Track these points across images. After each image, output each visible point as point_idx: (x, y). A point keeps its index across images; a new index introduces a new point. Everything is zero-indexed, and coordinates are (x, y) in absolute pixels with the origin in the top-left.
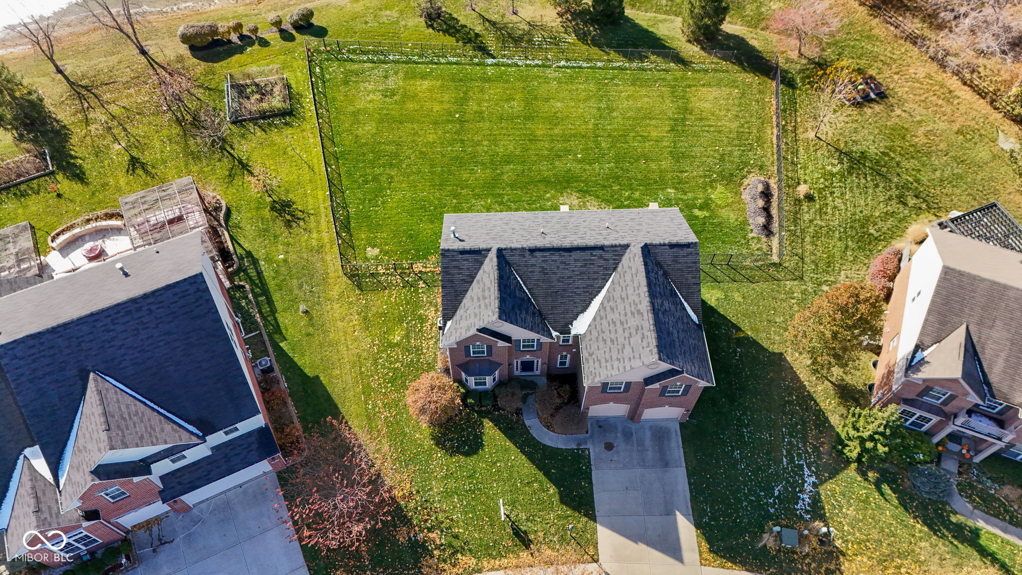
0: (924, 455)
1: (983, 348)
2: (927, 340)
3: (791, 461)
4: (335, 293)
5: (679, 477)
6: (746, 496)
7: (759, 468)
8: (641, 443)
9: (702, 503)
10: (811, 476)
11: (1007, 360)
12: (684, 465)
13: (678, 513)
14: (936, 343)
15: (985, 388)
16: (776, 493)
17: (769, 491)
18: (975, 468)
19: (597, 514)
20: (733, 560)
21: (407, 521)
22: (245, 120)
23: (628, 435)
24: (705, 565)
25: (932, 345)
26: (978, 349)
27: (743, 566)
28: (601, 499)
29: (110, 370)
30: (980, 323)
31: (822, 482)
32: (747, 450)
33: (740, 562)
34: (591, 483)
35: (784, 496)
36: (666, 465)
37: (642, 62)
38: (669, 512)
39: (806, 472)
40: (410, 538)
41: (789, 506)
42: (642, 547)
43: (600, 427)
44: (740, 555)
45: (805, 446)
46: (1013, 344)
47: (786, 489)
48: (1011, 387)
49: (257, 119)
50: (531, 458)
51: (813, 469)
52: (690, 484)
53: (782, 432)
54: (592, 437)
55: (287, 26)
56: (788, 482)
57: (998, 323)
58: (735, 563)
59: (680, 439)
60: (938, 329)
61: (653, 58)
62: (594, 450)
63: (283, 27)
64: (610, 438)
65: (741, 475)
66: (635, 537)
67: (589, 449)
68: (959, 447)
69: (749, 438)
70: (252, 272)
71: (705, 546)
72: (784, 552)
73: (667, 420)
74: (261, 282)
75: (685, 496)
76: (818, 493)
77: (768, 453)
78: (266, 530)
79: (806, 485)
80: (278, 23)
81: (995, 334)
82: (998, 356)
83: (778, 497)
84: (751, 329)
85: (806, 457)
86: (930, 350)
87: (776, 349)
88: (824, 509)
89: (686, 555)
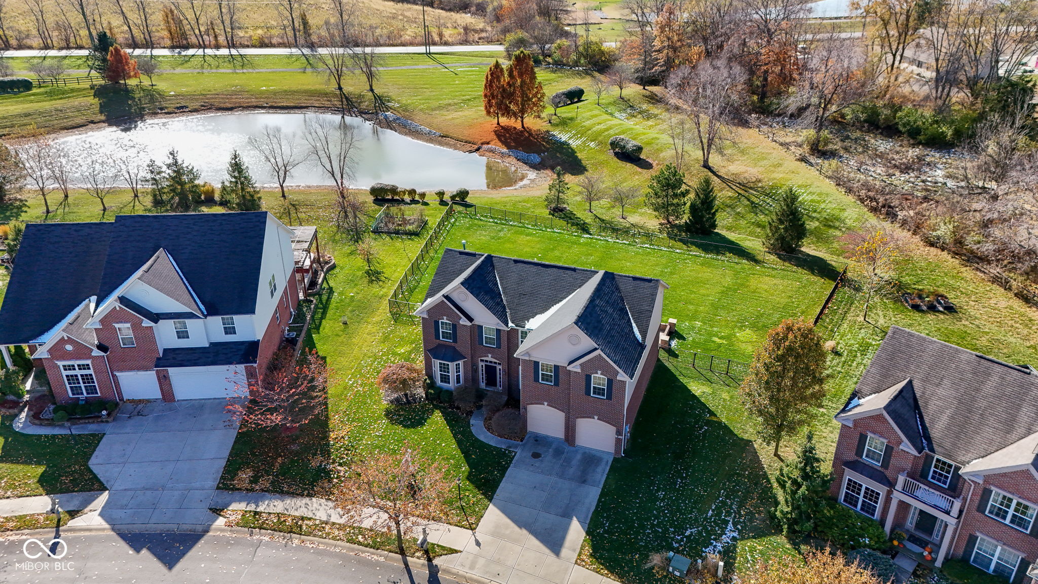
0: (871, 539)
1: (926, 403)
2: (865, 389)
3: (719, 514)
4: (376, 319)
5: (592, 495)
6: (653, 526)
7: (679, 510)
8: (568, 461)
9: (603, 517)
10: (734, 531)
11: (952, 417)
12: (601, 486)
13: (575, 518)
14: (875, 393)
15: (924, 441)
16: (688, 533)
17: (680, 529)
18: (936, 573)
19: (495, 496)
20: (611, 570)
21: (326, 453)
22: (382, 232)
23: (558, 452)
24: (579, 565)
25: (871, 394)
26: (921, 403)
27: (619, 578)
28: (505, 488)
29: (173, 252)
30: (925, 380)
31: (743, 539)
32: (673, 494)
33: (617, 573)
34: (503, 475)
35: (694, 538)
36: (583, 481)
37: (718, 255)
38: (567, 515)
39: (730, 526)
40: (321, 465)
41: (696, 547)
42: (524, 532)
43: (536, 441)
44: (622, 568)
45: (740, 507)
46: (960, 402)
47: (700, 533)
48: (954, 444)
49: (392, 233)
50: (460, 443)
51: (739, 527)
52: (599, 501)
53: (720, 493)
54: (524, 445)
55: (446, 198)
56: (705, 527)
57: (945, 381)
58: (612, 573)
59: (608, 468)
60: (880, 380)
61: (728, 255)
62: (520, 454)
63: (444, 199)
64: (539, 450)
65: (656, 510)
66: (520, 524)
67: (516, 453)
68: (921, 550)
69: (680, 486)
70: (324, 298)
71: (588, 550)
72: (670, 579)
73: (604, 452)
74: (326, 303)
75: (589, 509)
76: (735, 547)
77: (696, 502)
78: (215, 429)
79: (724, 536)
80: (441, 194)
81: (940, 391)
82: (941, 413)
83: (688, 537)
84: (726, 418)
85: (735, 517)
86: (867, 398)
87: (746, 437)
88: (735, 559)
89: (564, 552)
